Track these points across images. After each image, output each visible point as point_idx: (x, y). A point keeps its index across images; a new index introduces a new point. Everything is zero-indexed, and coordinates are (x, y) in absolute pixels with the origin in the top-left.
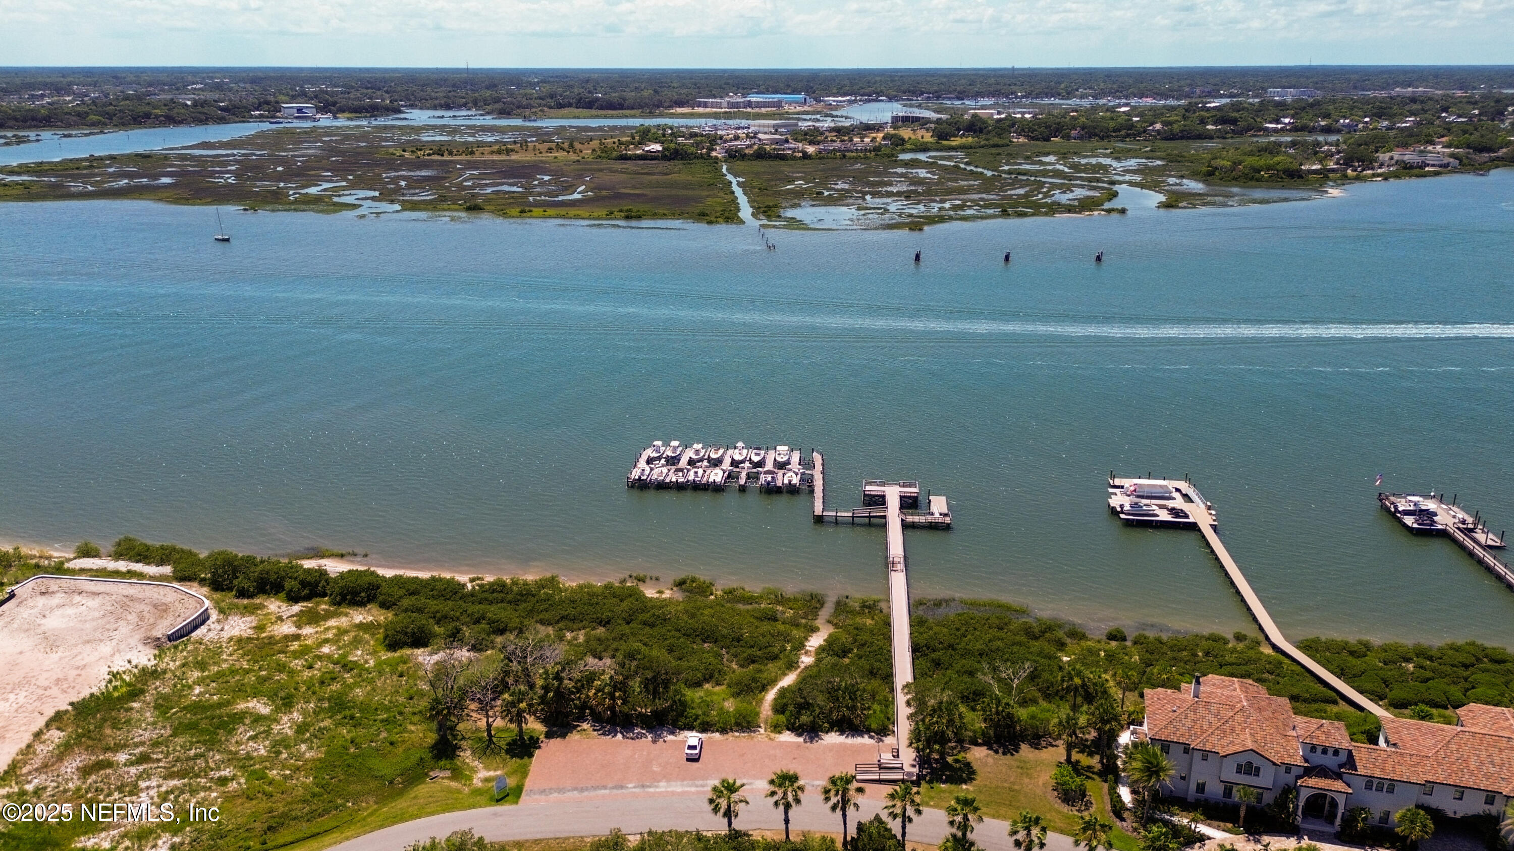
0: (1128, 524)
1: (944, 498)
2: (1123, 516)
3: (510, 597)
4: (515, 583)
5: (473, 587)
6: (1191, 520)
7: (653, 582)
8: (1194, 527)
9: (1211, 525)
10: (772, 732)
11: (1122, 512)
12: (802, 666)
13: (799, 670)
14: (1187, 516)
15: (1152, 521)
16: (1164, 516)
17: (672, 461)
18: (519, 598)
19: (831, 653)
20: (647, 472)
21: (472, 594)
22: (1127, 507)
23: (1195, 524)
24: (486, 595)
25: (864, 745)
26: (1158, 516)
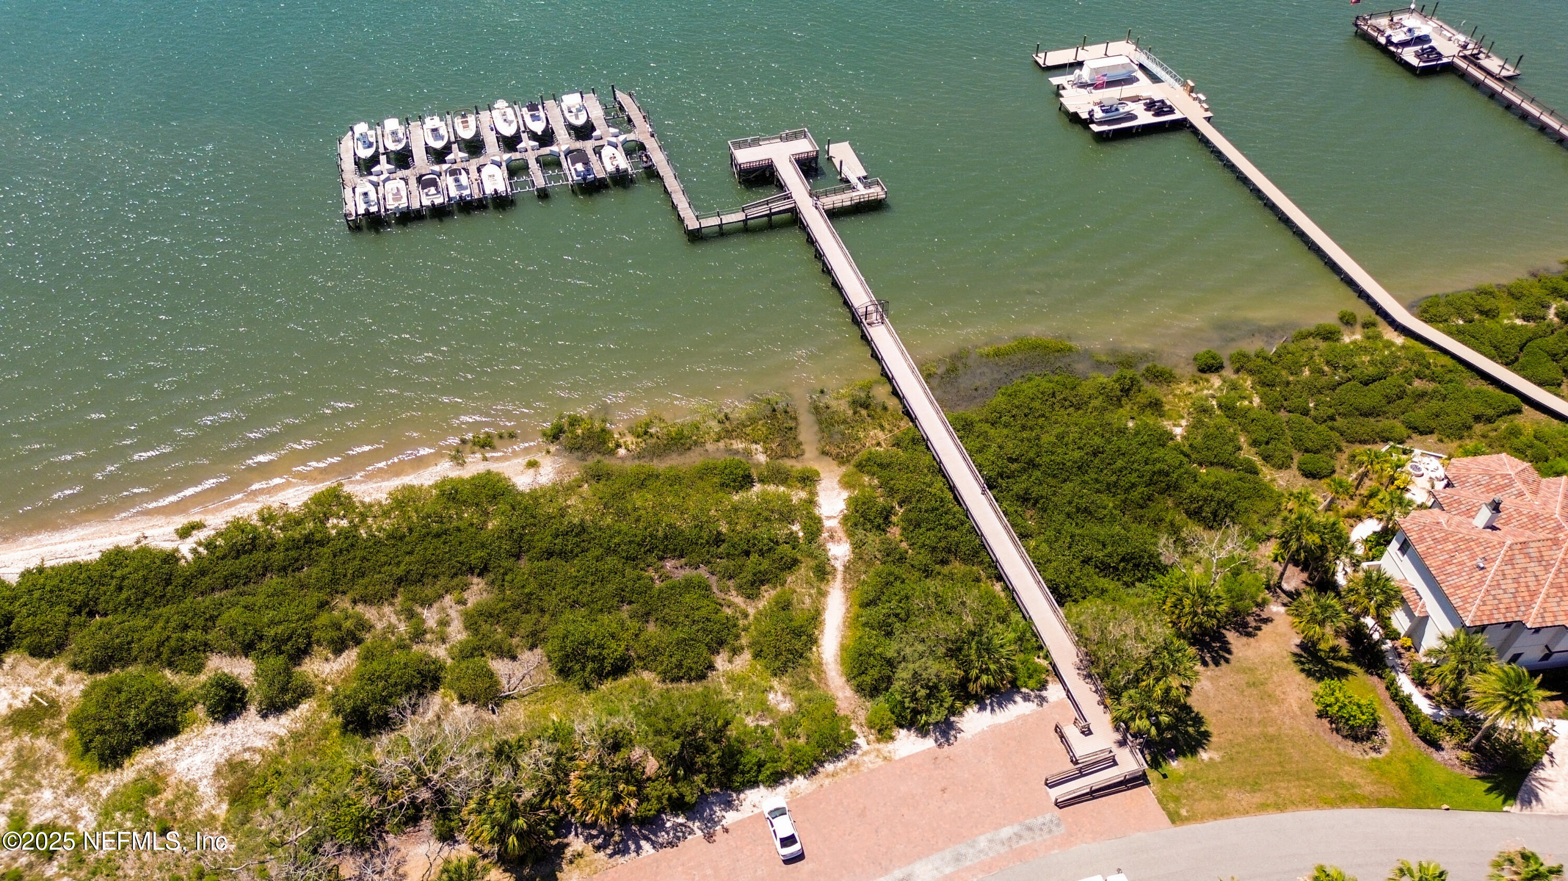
0: (1101, 138)
1: (846, 144)
2: (1095, 128)
3: (277, 557)
4: (267, 518)
5: (194, 551)
6: (1177, 116)
7: (506, 441)
8: (1183, 125)
9: (1205, 118)
10: (879, 741)
11: (1092, 122)
12: (839, 566)
13: (839, 576)
14: (1171, 111)
15: (1131, 128)
16: (1146, 118)
17: (403, 159)
18: (293, 554)
19: (868, 526)
20: (373, 196)
21: (201, 570)
22: (1099, 114)
23: (1185, 120)
24: (230, 565)
25: (1024, 718)
26: (1134, 117)
